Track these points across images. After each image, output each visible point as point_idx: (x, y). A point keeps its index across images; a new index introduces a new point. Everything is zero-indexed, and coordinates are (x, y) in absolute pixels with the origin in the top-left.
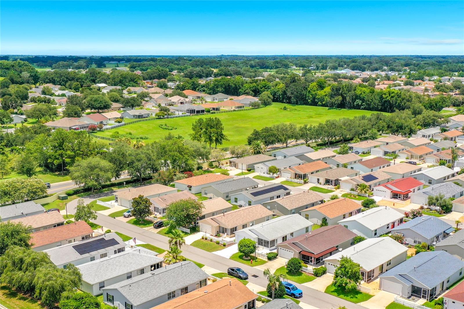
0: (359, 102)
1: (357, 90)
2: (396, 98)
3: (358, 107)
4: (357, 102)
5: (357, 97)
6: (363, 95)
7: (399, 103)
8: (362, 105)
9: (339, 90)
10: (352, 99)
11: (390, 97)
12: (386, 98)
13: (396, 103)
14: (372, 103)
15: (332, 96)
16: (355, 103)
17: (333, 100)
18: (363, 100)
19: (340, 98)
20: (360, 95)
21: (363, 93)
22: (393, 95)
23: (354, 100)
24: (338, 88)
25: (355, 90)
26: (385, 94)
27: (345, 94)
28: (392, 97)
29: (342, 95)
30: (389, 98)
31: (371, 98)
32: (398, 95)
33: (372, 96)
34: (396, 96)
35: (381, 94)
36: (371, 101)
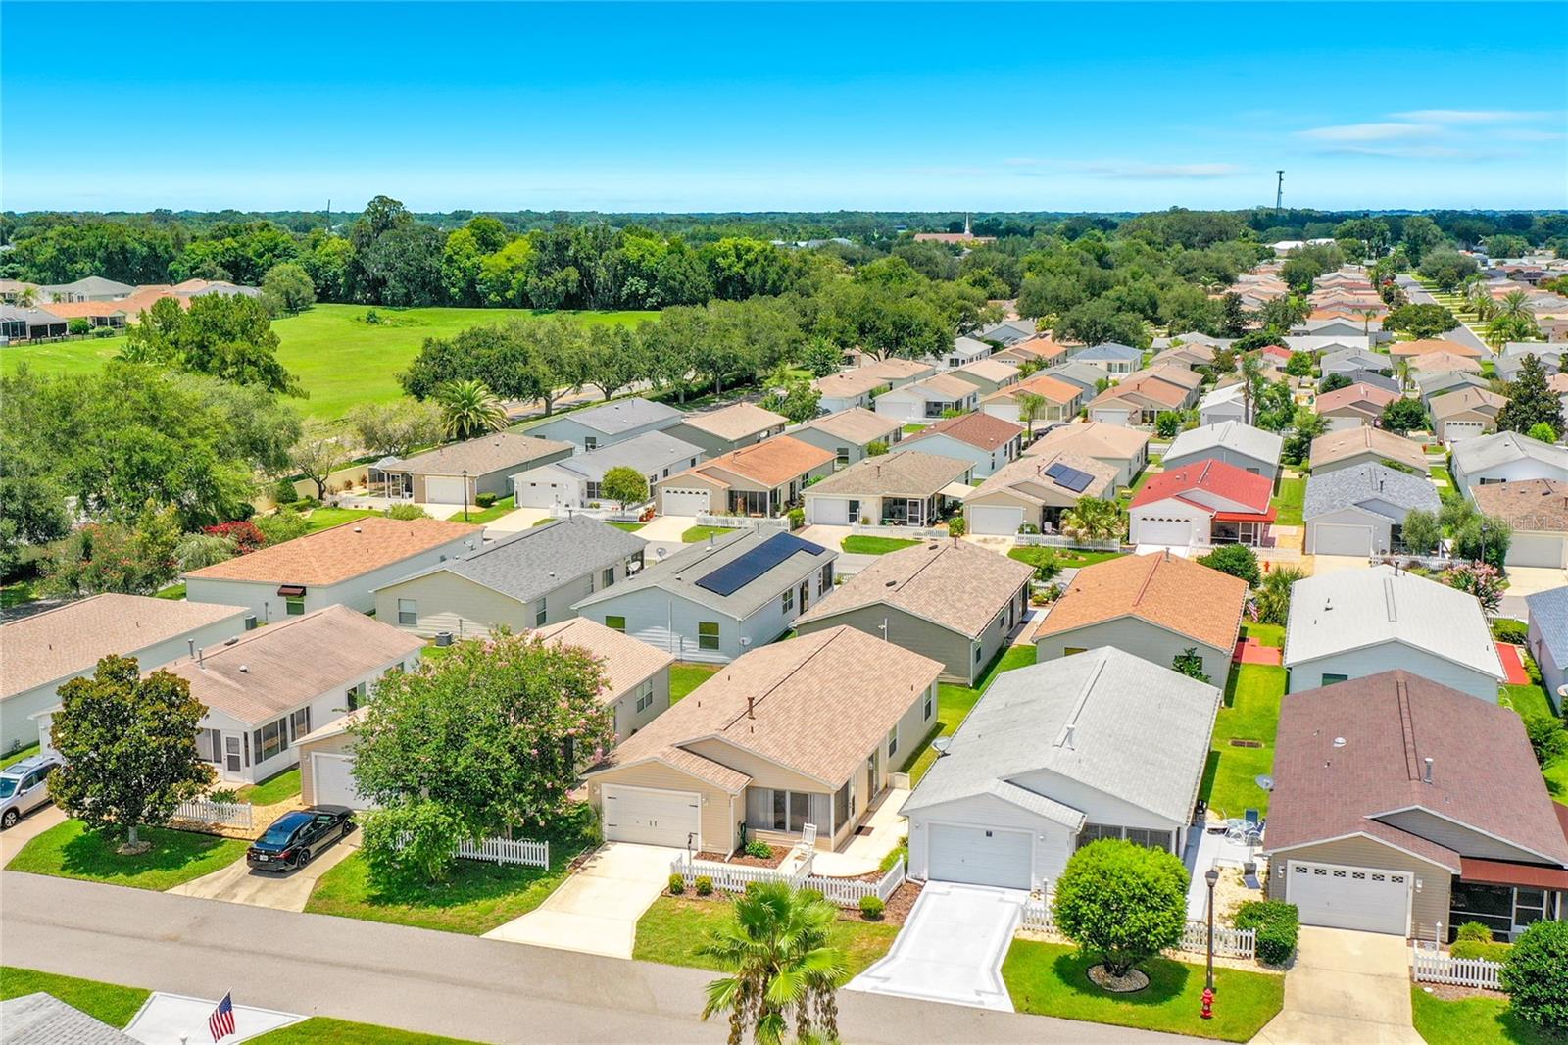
0: (641, 286)
1: (627, 245)
2: (763, 266)
3: (635, 302)
4: (632, 285)
5: (632, 268)
6: (650, 262)
7: (774, 283)
8: (647, 295)
9: (567, 249)
10: (615, 276)
11: (742, 264)
12: (730, 266)
13: (765, 282)
14: (688, 285)
15: (542, 270)
16: (625, 291)
17: (548, 283)
18: (651, 278)
19: (573, 274)
20: (639, 262)
21: (647, 255)
22: (750, 256)
23: (620, 280)
24: (560, 239)
25: (620, 245)
26: (725, 255)
27: (589, 259)
28: (748, 264)
29: (576, 262)
30: (738, 268)
31: (682, 270)
32: (766, 258)
33: (684, 263)
34: (762, 260)
35: (711, 256)
36: (682, 278)
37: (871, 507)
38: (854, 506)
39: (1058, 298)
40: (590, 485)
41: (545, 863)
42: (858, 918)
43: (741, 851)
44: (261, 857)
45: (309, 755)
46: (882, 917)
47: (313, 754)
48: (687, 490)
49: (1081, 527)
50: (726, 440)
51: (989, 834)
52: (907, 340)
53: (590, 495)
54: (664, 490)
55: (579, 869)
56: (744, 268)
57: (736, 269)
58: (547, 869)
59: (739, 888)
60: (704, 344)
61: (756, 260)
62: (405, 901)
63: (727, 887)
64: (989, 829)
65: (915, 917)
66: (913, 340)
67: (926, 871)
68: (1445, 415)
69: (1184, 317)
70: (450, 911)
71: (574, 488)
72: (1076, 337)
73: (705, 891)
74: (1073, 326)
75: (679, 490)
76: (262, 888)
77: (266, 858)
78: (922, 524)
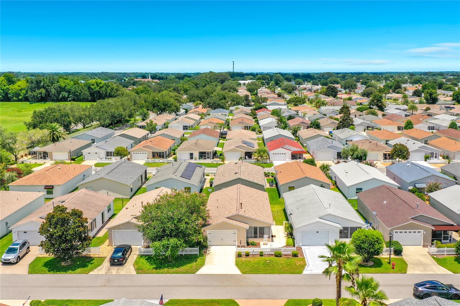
0: (66, 95)
1: (60, 82)
2: (106, 88)
3: (64, 99)
4: (63, 94)
5: (62, 89)
6: (68, 87)
7: (110, 93)
8: (68, 97)
9: (40, 83)
10: (57, 91)
11: (99, 87)
12: (95, 88)
13: (106, 93)
14: (82, 94)
15: (32, 90)
16: (61, 96)
17: (34, 94)
18: (69, 92)
19: (43, 91)
20: (65, 87)
21: (67, 85)
22: (101, 85)
23: (59, 93)
24: (38, 80)
25: (58, 82)
26: (93, 85)
27: (49, 86)
28: (101, 87)
29: (44, 87)
30: (98, 89)
31: (80, 89)
32: (106, 86)
33: (80, 87)
34: (105, 86)
35: (88, 85)
36: (80, 92)
37: (196, 155)
38: (191, 155)
39: (198, 96)
40: (107, 153)
41: (198, 253)
42: (292, 257)
43: (248, 244)
44: (115, 261)
45: (111, 231)
46: (298, 256)
47: (113, 231)
48: (140, 152)
49: (259, 157)
50: (138, 138)
51: (318, 232)
52: (168, 108)
53: (107, 155)
54: (133, 153)
55: (207, 254)
56: (100, 89)
57: (97, 89)
58: (198, 255)
59: (258, 253)
60: (113, 110)
61: (103, 86)
62: (165, 267)
63: (253, 253)
64: (317, 231)
65: (306, 255)
66: (169, 108)
67: (301, 244)
68: (324, 125)
69: (234, 101)
70: (181, 268)
71: (103, 154)
72: (209, 107)
73: (247, 255)
74: (208, 104)
75: (137, 152)
76: (118, 270)
77: (117, 261)
78: (211, 159)
